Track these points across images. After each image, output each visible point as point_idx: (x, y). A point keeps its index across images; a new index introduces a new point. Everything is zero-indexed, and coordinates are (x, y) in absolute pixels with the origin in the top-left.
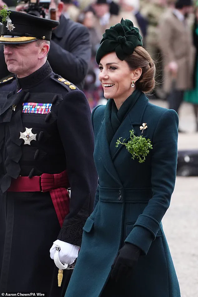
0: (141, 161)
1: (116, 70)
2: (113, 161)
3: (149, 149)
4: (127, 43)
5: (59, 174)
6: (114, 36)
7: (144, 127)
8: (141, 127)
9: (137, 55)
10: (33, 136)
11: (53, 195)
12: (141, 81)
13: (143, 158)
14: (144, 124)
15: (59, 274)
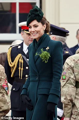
0: (46, 62)
1: (38, 27)
2: (35, 63)
3: (49, 57)
4: (40, 15)
6: (35, 13)
7: (48, 48)
8: (47, 49)
9: (44, 19)
12: (47, 29)
13: (46, 61)
14: (48, 47)
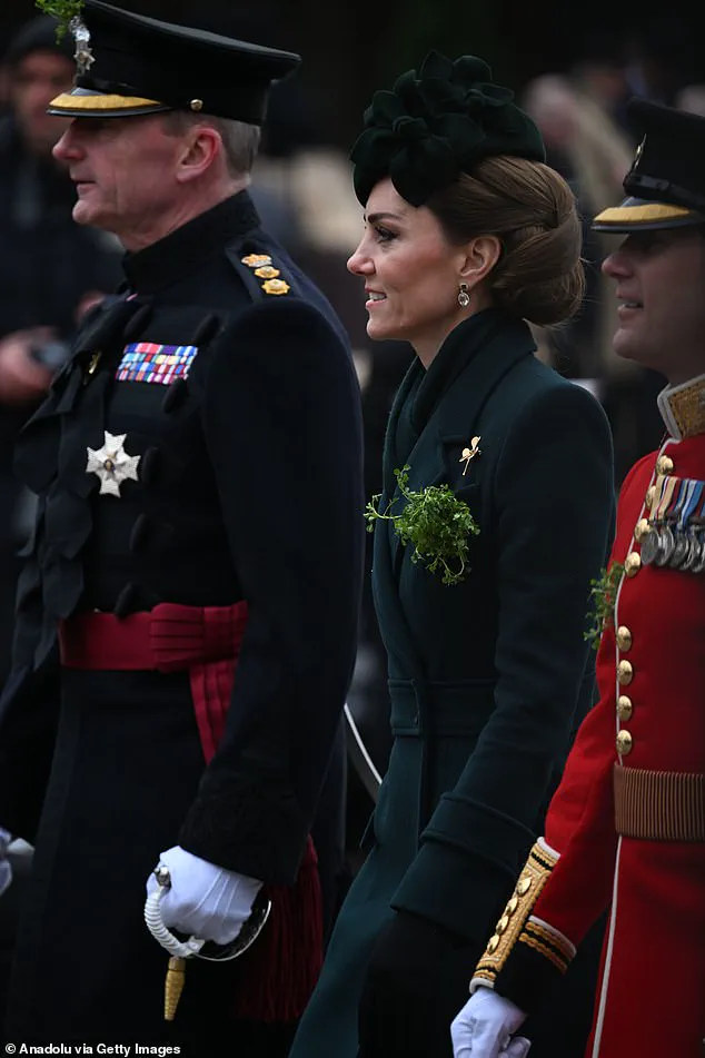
0: (452, 579)
1: (395, 242)
5: (227, 609)
7: (473, 450)
8: (466, 453)
9: (474, 188)
10: (129, 466)
11: (197, 686)
14: (475, 441)
15: (169, 975)
